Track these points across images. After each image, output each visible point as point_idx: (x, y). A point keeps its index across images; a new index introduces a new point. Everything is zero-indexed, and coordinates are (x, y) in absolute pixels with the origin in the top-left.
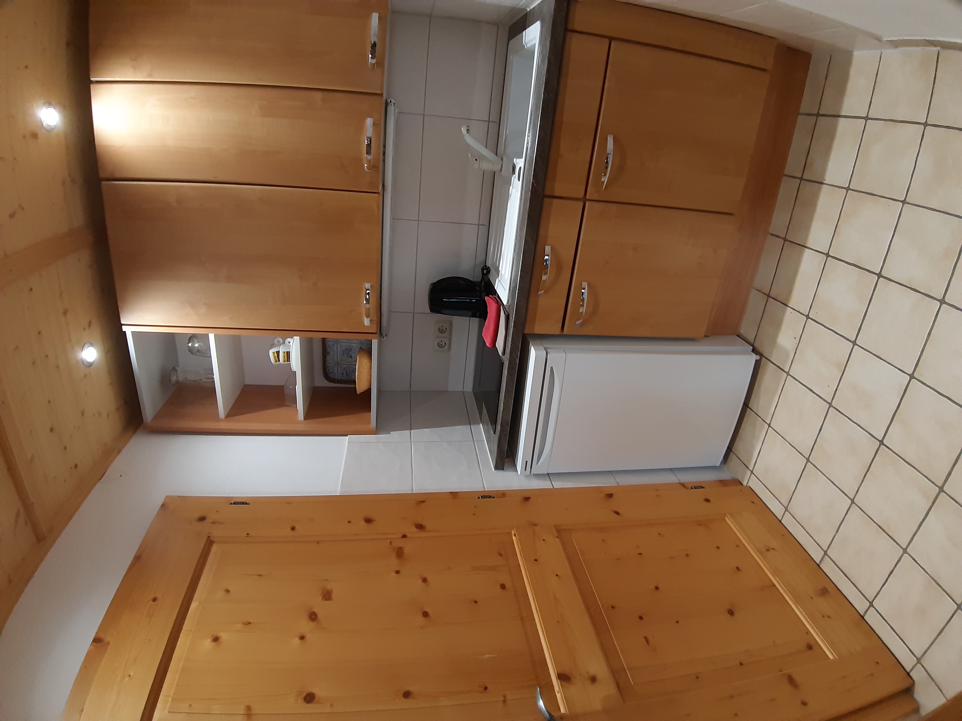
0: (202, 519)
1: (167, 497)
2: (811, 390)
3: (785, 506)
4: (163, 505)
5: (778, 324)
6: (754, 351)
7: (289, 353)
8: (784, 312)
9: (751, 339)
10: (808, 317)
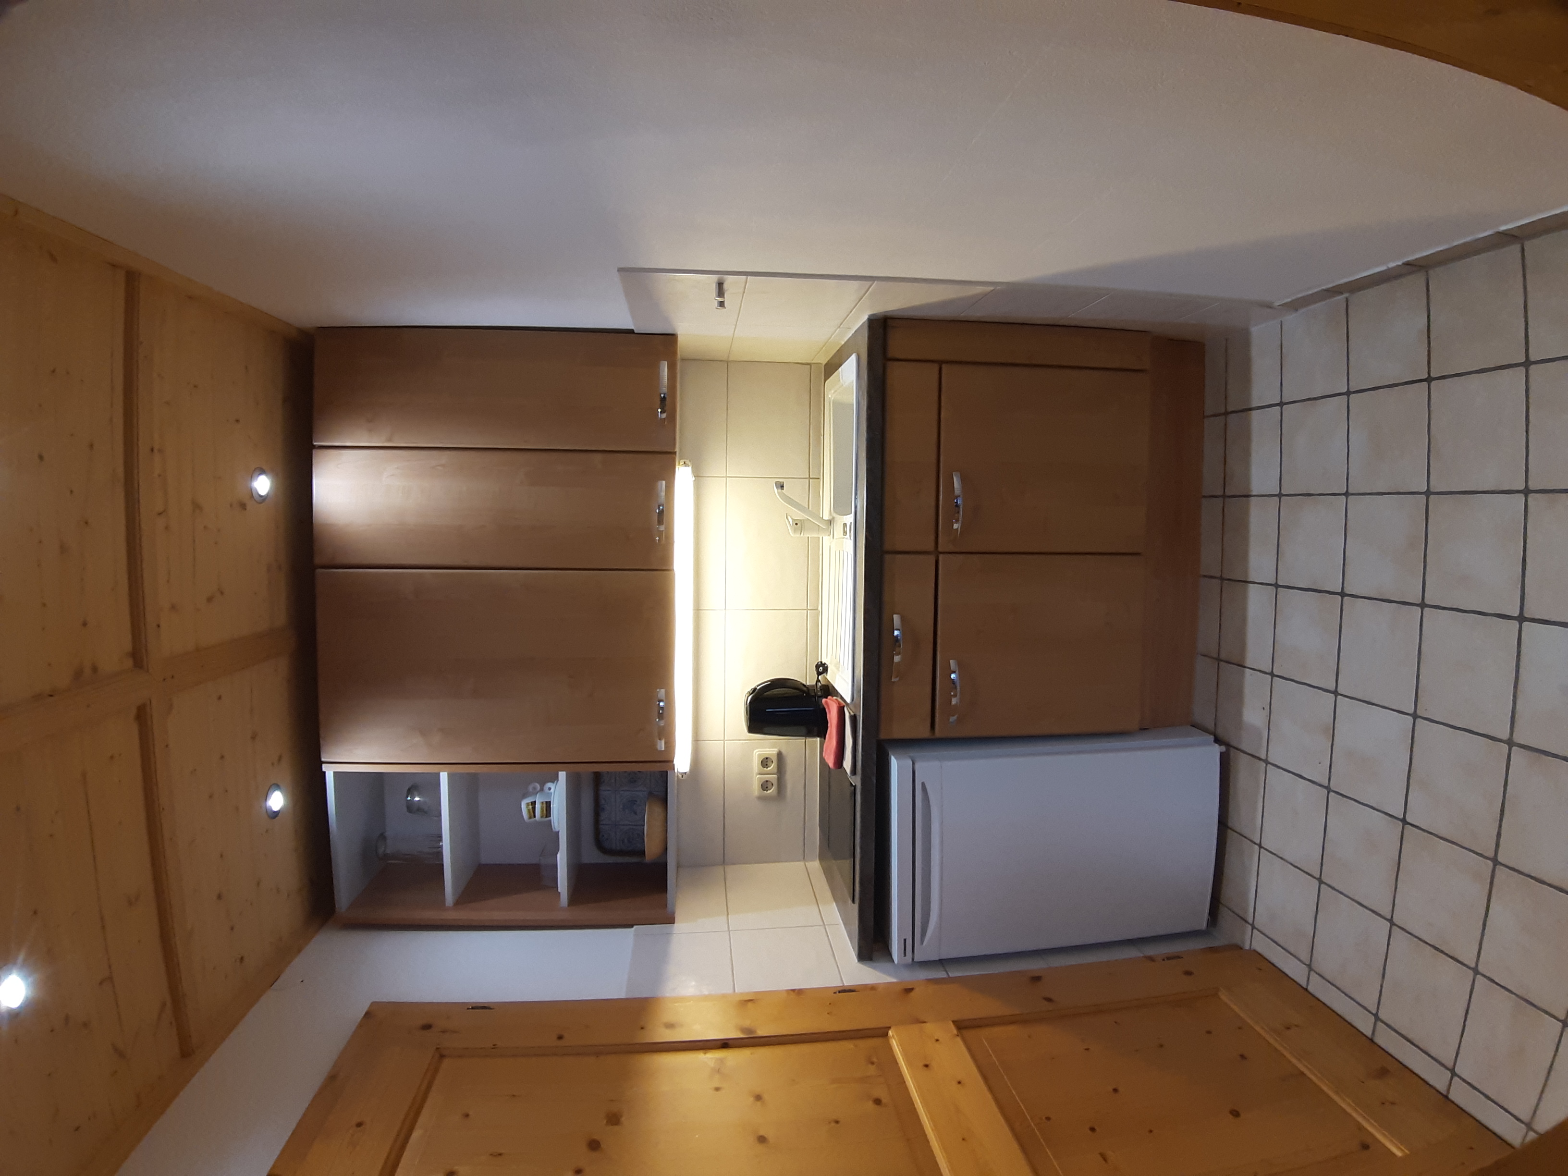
0: (427, 1027)
1: (373, 1004)
2: (1301, 777)
3: (1307, 963)
4: (368, 1014)
5: (1238, 697)
6: (1217, 740)
7: (548, 805)
8: (1243, 674)
9: (1210, 726)
10: (1272, 674)
